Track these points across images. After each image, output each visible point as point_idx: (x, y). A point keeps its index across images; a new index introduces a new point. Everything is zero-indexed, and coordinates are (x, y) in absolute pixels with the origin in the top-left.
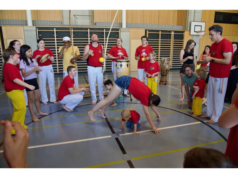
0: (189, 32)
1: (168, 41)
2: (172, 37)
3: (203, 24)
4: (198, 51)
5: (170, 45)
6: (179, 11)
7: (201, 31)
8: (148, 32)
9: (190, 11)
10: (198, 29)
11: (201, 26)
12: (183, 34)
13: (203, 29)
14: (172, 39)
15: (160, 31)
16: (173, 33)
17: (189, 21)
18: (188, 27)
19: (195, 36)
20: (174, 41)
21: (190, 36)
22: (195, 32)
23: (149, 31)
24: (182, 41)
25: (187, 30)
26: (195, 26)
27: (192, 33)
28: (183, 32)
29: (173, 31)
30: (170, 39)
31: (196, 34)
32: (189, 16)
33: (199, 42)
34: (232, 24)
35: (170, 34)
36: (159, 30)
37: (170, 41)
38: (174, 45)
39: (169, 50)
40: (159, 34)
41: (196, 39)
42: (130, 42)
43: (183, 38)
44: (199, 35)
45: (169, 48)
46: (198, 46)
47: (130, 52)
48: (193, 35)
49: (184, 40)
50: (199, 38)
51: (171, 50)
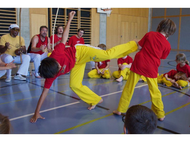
0: (96, 9)
2: (79, 14)
4: (105, 31)
5: (77, 23)
7: (107, 10)
12: (90, 12)
16: (79, 9)
19: (101, 14)
20: (81, 19)
21: (97, 14)
22: (101, 9)
24: (89, 19)
27: (99, 11)
31: (102, 12)
33: (106, 21)
35: (76, 11)
37: (76, 18)
38: (81, 24)
39: (76, 29)
40: (64, 10)
41: (103, 18)
42: (30, 17)
43: (90, 16)
44: (106, 14)
45: (76, 26)
46: (105, 25)
47: (31, 29)
48: (100, 13)
49: (91, 18)
50: (106, 16)
51: (79, 28)
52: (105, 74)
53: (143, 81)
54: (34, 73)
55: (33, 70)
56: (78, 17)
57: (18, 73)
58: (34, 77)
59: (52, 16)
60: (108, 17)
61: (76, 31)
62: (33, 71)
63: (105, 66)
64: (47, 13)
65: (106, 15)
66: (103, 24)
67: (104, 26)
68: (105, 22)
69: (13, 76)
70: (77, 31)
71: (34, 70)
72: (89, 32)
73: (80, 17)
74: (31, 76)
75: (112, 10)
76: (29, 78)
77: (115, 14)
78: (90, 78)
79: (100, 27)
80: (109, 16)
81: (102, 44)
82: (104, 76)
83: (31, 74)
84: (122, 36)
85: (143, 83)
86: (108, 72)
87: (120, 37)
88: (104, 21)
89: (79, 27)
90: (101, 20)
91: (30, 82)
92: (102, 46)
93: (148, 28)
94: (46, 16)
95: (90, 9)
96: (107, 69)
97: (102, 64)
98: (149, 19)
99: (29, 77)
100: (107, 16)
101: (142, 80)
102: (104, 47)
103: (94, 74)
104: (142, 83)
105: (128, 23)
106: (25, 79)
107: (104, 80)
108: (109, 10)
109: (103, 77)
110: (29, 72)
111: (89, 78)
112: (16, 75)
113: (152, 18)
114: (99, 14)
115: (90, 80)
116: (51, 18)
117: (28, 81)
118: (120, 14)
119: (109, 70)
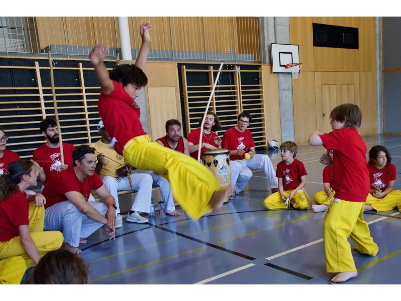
0: (269, 67)
1: (229, 88)
2: (238, 78)
3: (294, 49)
4: (291, 107)
5: (234, 98)
6: (239, 20)
7: (292, 65)
8: (185, 70)
9: (265, 19)
10: (286, 60)
11: (291, 53)
12: (258, 72)
13: (296, 61)
14: (238, 84)
15: (212, 67)
16: (238, 70)
17: (266, 43)
18: (265, 56)
19: (281, 76)
20: (243, 88)
21: (273, 75)
22: (280, 66)
23: (189, 66)
24: (258, 88)
25: (265, 62)
26: (280, 53)
27: (277, 68)
28: (257, 67)
29: (238, 65)
30: (233, 84)
31: (283, 70)
32: (265, 31)
33: (291, 88)
34: (345, 49)
35: (233, 74)
36: (207, 63)
37: (233, 88)
38: (244, 103)
39: (235, 113)
40: (209, 74)
41: (286, 82)
42: (147, 94)
43: (260, 80)
44: (291, 73)
45: (235, 108)
46: (290, 95)
47: (149, 118)
48: (278, 73)
49: (262, 84)
50: (290, 79)
51: (240, 113)
52: (297, 202)
53: (375, 211)
54: (163, 207)
55: (160, 202)
56: (236, 84)
57: (132, 210)
58: (163, 215)
59: (188, 88)
60: (296, 80)
61: (235, 118)
62: (162, 204)
63: (296, 184)
64: (177, 83)
65: (290, 75)
66: (285, 93)
67: (287, 97)
68: (290, 90)
69: (125, 216)
70: (237, 118)
71: (163, 202)
72: (260, 112)
73: (241, 86)
74: (158, 212)
75: (302, 65)
76: (154, 217)
77: (309, 72)
78: (269, 210)
79: (279, 100)
80: (296, 77)
81: (287, 143)
82: (295, 204)
83: (157, 209)
84: (324, 114)
85: (374, 216)
86: (303, 197)
87: (322, 115)
88: (286, 88)
89: (240, 110)
90: (282, 87)
91: (156, 226)
92: (288, 146)
93: (377, 92)
94: (176, 90)
95: (259, 68)
96: (301, 191)
97: (290, 182)
98: (378, 75)
99: (154, 215)
100: (293, 78)
101: (371, 209)
102: (291, 147)
103: (277, 202)
104: (373, 214)
105: (335, 86)
106: (147, 221)
107: (296, 213)
108: (295, 65)
109: (295, 207)
110: (153, 205)
111: (267, 210)
112: (130, 214)
113: (383, 71)
114: (277, 75)
115: (269, 213)
116: (185, 92)
117: (154, 223)
118: (318, 70)
119: (304, 193)
